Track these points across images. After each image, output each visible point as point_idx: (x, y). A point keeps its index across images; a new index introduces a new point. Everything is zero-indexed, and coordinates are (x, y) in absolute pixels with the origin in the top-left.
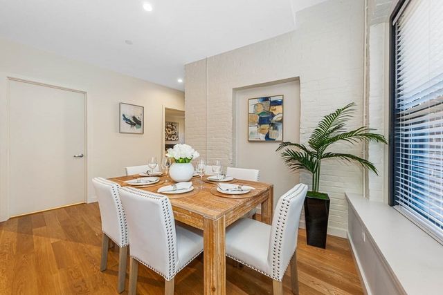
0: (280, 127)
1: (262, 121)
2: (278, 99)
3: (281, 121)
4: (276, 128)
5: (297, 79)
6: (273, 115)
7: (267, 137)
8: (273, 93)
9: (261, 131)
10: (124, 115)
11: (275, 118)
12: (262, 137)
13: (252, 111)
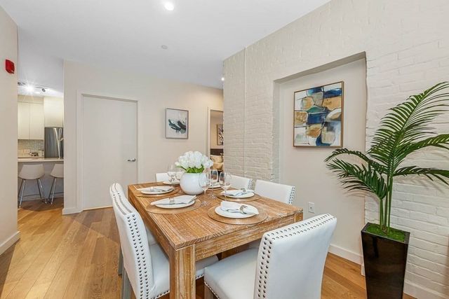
0: (337, 127)
1: (312, 120)
2: (336, 87)
3: (340, 119)
4: (331, 129)
5: (362, 56)
6: (327, 111)
7: (319, 141)
8: (329, 81)
9: (311, 134)
10: (170, 121)
11: (330, 116)
12: (312, 141)
13: (298, 107)
